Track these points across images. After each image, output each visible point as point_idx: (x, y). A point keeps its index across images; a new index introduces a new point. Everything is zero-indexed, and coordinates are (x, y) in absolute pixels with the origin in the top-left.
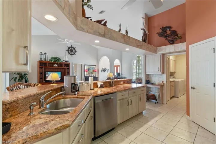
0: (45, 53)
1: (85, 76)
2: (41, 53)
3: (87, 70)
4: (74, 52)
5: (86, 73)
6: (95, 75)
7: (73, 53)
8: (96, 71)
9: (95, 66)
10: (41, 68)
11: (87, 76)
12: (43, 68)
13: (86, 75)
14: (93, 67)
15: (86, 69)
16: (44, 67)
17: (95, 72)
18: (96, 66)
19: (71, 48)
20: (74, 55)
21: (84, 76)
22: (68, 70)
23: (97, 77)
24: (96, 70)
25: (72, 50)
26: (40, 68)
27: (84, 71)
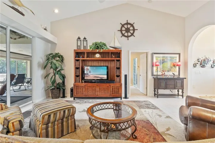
0: (85, 38)
1: (155, 75)
2: (79, 38)
3: (157, 63)
4: (132, 32)
5: (155, 68)
6: (177, 74)
7: (129, 34)
8: (179, 66)
9: (178, 56)
10: (78, 60)
11: (157, 75)
12: (79, 60)
13: (155, 73)
14: (173, 58)
15: (155, 60)
16: (81, 59)
17: (177, 67)
18: (179, 54)
19: (126, 26)
20: (132, 37)
21: (152, 75)
22: (118, 63)
23: (183, 79)
24: (179, 63)
25: (128, 28)
26: (76, 60)
27: (153, 66)
